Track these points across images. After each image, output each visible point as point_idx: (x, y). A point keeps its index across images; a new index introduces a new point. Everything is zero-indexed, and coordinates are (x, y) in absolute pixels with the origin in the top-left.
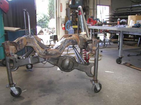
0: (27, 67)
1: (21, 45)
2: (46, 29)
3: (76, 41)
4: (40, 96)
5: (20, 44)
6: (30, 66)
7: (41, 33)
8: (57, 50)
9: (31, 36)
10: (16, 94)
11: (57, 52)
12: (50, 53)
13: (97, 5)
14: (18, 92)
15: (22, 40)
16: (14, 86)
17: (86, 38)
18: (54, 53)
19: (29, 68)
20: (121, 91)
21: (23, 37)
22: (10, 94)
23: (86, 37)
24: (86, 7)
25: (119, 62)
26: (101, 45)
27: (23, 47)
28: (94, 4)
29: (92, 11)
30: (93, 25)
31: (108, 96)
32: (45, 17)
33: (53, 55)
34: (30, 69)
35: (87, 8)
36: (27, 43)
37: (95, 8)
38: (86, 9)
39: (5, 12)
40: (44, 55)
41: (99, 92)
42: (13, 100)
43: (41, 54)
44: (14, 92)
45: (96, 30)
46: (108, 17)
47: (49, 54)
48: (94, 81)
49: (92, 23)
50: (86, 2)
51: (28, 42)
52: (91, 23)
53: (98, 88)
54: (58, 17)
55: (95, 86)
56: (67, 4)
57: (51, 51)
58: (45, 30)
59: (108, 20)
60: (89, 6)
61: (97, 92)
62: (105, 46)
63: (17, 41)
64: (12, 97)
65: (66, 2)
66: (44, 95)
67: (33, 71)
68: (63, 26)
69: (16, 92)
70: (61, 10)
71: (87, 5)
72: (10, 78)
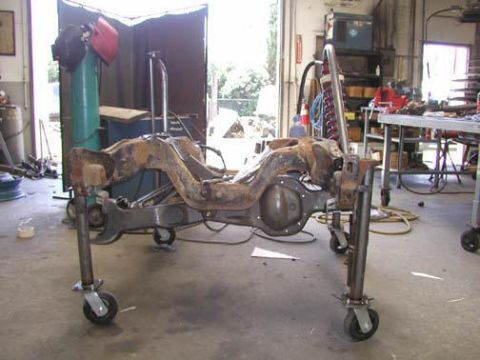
0: (157, 237)
1: (125, 165)
2: (252, 118)
3: (306, 159)
4: (171, 332)
5: (124, 159)
6: (165, 235)
7: (237, 132)
8: (243, 188)
9: (165, 138)
10: (99, 315)
11: (244, 195)
12: (219, 194)
13: (423, 43)
14: (106, 310)
15: (130, 149)
16: (96, 290)
17: (334, 153)
18: (231, 197)
19: (162, 239)
20: (448, 346)
21: (139, 139)
22: (83, 314)
23: (332, 149)
24: (385, 49)
25: (472, 246)
26: (429, 183)
27: (136, 170)
28: (413, 39)
29: (405, 63)
30: (393, 112)
31: (394, 356)
32: (253, 81)
33: (229, 202)
34: (165, 245)
35: (386, 54)
36: (150, 158)
37: (417, 53)
38: (385, 58)
39: (104, 61)
40: (200, 202)
41: (368, 341)
42: (89, 333)
43: (191, 196)
44: (94, 309)
45: (410, 130)
46: (463, 85)
47: (217, 199)
48: (352, 299)
49: (391, 103)
50: (386, 33)
51: (154, 154)
52: (388, 105)
53: (366, 326)
54: (286, 79)
55: (355, 317)
56: (318, 37)
57: (222, 188)
58: (250, 124)
59: (462, 94)
60: (395, 47)
61: (361, 339)
62: (437, 188)
63: (114, 151)
64: (88, 321)
65: (316, 31)
66: (185, 330)
67: (174, 251)
68: (304, 112)
69: (101, 310)
70: (297, 58)
71: (389, 43)
72: (86, 262)
